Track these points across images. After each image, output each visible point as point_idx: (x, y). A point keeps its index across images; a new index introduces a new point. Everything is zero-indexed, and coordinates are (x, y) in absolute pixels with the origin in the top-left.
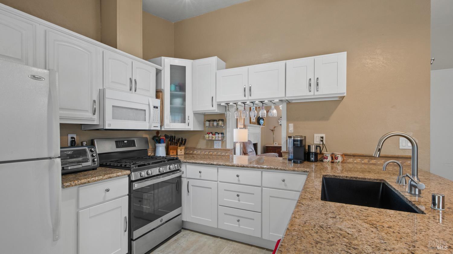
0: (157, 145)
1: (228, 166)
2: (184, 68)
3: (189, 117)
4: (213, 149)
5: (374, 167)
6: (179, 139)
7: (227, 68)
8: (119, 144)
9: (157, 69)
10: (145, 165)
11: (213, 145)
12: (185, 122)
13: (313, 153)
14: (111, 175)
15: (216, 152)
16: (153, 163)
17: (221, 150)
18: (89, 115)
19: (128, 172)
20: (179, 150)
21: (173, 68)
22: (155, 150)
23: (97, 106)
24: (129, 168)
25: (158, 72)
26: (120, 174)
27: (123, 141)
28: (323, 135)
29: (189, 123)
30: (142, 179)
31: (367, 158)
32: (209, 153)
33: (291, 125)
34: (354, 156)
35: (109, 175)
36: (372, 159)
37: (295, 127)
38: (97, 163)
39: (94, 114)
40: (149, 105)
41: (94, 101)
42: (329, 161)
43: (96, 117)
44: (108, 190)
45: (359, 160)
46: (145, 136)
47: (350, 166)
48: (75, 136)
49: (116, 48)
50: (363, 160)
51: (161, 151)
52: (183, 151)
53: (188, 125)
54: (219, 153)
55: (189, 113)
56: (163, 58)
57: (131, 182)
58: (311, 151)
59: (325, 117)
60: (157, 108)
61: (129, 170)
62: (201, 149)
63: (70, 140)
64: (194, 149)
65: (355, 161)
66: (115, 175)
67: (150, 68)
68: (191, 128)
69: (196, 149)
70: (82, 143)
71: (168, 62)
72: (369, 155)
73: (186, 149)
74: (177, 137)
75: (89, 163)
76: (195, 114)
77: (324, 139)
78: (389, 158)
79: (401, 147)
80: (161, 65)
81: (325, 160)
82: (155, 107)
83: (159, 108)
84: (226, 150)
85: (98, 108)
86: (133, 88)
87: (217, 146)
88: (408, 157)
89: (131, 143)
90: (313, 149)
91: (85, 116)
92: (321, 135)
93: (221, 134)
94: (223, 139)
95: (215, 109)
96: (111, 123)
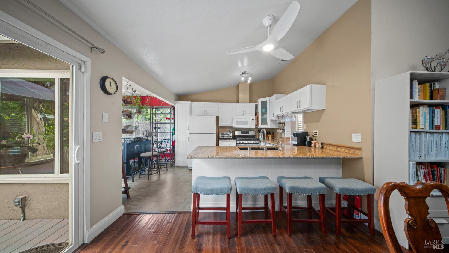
0: (260, 134)
3: (268, 122)
4: (282, 138)
8: (242, 133)
10: (243, 139)
11: (281, 135)
12: (267, 124)
13: (307, 141)
16: (246, 139)
18: (230, 124)
20: (269, 137)
21: (262, 102)
22: (259, 136)
25: (257, 106)
26: (233, 140)
27: (244, 132)
32: (280, 139)
33: (305, 125)
34: (329, 145)
36: (338, 148)
37: (307, 127)
40: (250, 119)
41: (231, 120)
43: (232, 124)
44: (229, 144)
45: (332, 148)
46: (254, 130)
47: (328, 151)
49: (239, 102)
50: (330, 148)
53: (268, 126)
54: (283, 140)
55: (268, 120)
57: (237, 143)
59: (318, 121)
60: (254, 119)
61: (237, 140)
63: (229, 131)
64: (276, 137)
71: (260, 100)
72: (337, 145)
73: (272, 137)
75: (231, 137)
76: (272, 121)
77: (317, 134)
78: (346, 148)
79: (353, 141)
80: (258, 102)
81: (312, 146)
82: (252, 119)
83: (255, 119)
84: (284, 138)
85: (232, 122)
86: (244, 113)
87: (283, 136)
88: (356, 148)
89: (248, 133)
90: (308, 139)
91: (229, 124)
92: (316, 131)
93: (282, 129)
94: (284, 132)
95: (275, 118)
96: (235, 126)
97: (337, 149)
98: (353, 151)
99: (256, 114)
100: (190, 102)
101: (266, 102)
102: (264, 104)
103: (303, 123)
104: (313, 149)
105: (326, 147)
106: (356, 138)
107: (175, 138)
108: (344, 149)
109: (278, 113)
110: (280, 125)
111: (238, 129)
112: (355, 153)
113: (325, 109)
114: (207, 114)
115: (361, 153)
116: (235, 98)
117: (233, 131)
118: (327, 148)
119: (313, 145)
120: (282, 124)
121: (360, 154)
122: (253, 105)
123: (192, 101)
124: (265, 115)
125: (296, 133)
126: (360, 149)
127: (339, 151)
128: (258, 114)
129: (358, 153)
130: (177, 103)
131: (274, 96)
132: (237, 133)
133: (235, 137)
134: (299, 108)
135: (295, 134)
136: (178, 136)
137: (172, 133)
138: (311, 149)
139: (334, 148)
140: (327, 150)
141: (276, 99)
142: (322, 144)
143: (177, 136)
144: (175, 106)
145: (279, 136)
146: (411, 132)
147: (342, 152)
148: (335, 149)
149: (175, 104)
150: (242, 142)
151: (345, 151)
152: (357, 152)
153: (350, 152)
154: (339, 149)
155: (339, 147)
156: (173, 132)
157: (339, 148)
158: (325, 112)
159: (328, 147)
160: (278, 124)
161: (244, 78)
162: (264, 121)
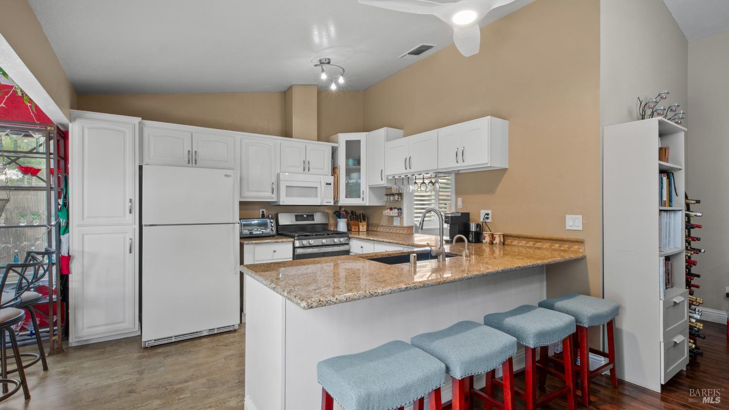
0: (339, 220)
1: (380, 241)
2: (359, 142)
3: (363, 191)
4: (393, 227)
5: (538, 252)
6: (360, 215)
7: (405, 136)
8: (298, 218)
9: (333, 148)
10: (308, 236)
11: (392, 222)
12: (359, 197)
13: (473, 232)
14: (277, 240)
15: (395, 230)
16: (316, 235)
17: (399, 227)
18: (270, 194)
19: (292, 240)
20: (361, 227)
21: (348, 143)
22: (336, 225)
23: (275, 187)
24: (293, 237)
25: (334, 151)
26: (285, 240)
27: (303, 215)
28: (489, 212)
29: (363, 198)
30: (304, 247)
31: (532, 240)
32: (390, 230)
33: (460, 200)
34: (519, 237)
35: (276, 240)
36: (537, 242)
37: (463, 202)
38: (274, 231)
39: (273, 193)
40: (321, 182)
41: (273, 183)
42: (486, 242)
43: (274, 195)
44: (275, 251)
45: (523, 243)
46: (327, 211)
47: (515, 249)
48: (265, 210)
49: (292, 137)
50: (520, 242)
51: (342, 226)
52: (365, 227)
53: (363, 200)
54: (398, 231)
55: (364, 188)
56: (339, 134)
57: (294, 248)
58: (471, 230)
59: (491, 191)
60: (330, 184)
61: (292, 238)
62: (382, 226)
63: (261, 213)
64: (378, 226)
65: (520, 244)
66: (280, 240)
67: (325, 148)
68: (367, 203)
69: (380, 226)
70: (268, 216)
71: (343, 138)
72: (535, 237)
73: (368, 226)
74: (358, 212)
75: (268, 231)
76: (373, 189)
77: (490, 216)
78: (555, 242)
79: (568, 228)
80: (337, 142)
81: (484, 241)
82: (327, 184)
83: (332, 184)
84: (403, 227)
85: (276, 188)
86: (306, 167)
87: (396, 222)
88: (574, 240)
89: (311, 217)
90: (473, 228)
91: (266, 196)
92: (487, 212)
93: (398, 209)
94: (400, 215)
95: (384, 183)
96: (285, 200)
97: (534, 244)
98: (567, 246)
99: (334, 170)
100: (137, 120)
101: (358, 142)
102: (353, 149)
103: (454, 196)
104: (487, 249)
105: (511, 242)
106: (574, 223)
107: (72, 243)
108: (549, 244)
109: (397, 169)
110: (392, 198)
111: (288, 209)
112: (571, 249)
113: (507, 167)
114: (199, 163)
115: (583, 249)
116: (277, 125)
117: (273, 212)
118: (513, 243)
119: (487, 239)
120: (396, 197)
121: (581, 250)
122: (327, 147)
123: (147, 115)
124: (354, 175)
125: (452, 217)
126: (581, 242)
127: (539, 248)
128: (337, 170)
129: (578, 249)
130: (79, 117)
131: (382, 132)
132: (286, 220)
133: (282, 232)
134: (461, 164)
135: (450, 219)
136: (86, 237)
137: (58, 225)
138: (482, 247)
139: (528, 243)
140: (513, 248)
141: (388, 139)
142: (504, 236)
143: (83, 235)
144: (70, 125)
145: (384, 222)
146: (660, 211)
147: (546, 249)
148: (531, 244)
149: (72, 119)
150: (305, 242)
151: (553, 248)
152: (576, 247)
153: (562, 248)
154: (538, 245)
155: (538, 240)
156: (63, 222)
157: (540, 242)
158: (507, 172)
159: (516, 242)
160: (386, 197)
161: (326, 74)
162: (353, 190)
